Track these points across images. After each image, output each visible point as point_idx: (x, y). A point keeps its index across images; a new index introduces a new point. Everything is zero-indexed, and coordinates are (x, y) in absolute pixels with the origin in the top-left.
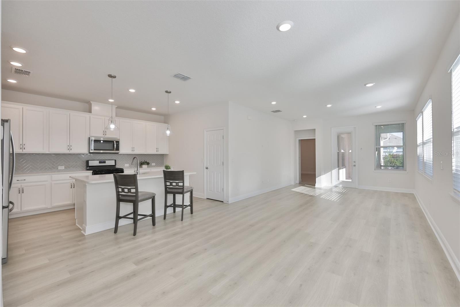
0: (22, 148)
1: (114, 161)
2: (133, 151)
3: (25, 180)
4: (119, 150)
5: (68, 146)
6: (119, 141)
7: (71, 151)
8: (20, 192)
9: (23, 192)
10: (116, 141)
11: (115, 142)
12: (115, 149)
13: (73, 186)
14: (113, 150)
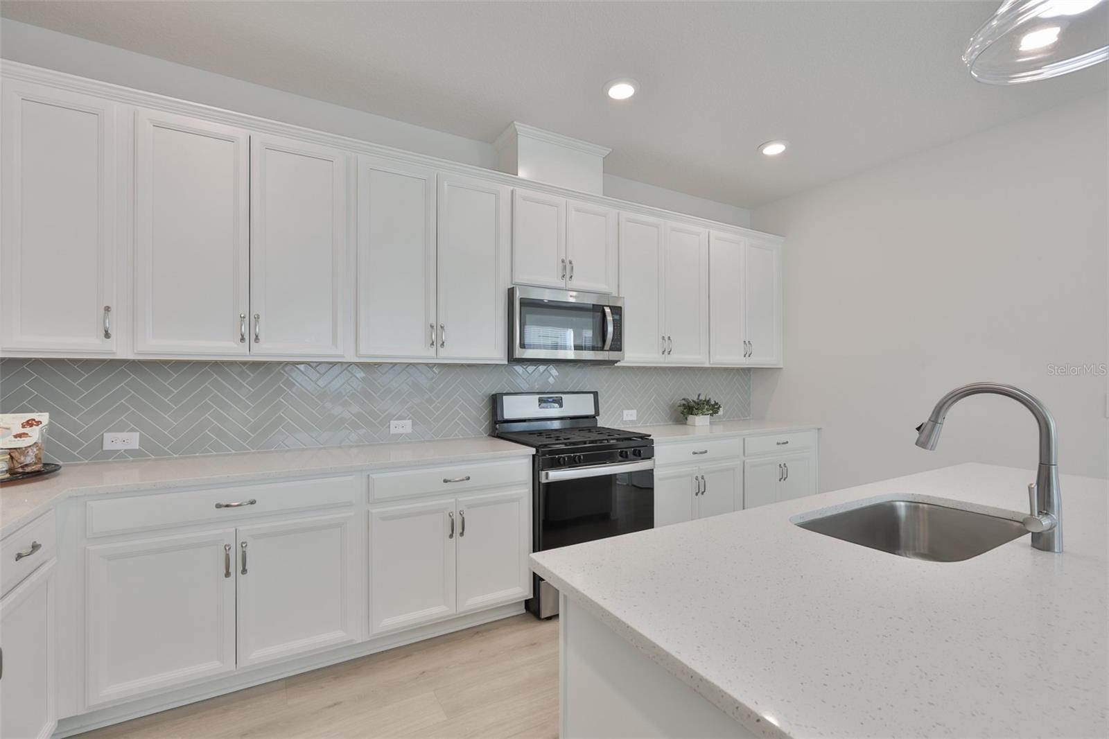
0: (247, 337)
1: (592, 395)
2: (666, 353)
3: (252, 503)
4: (621, 350)
5: (432, 327)
6: (621, 308)
7: (442, 352)
8: (232, 570)
9: (244, 571)
10: (611, 308)
11: (607, 310)
12: (607, 346)
13: (458, 529)
14: (602, 349)
